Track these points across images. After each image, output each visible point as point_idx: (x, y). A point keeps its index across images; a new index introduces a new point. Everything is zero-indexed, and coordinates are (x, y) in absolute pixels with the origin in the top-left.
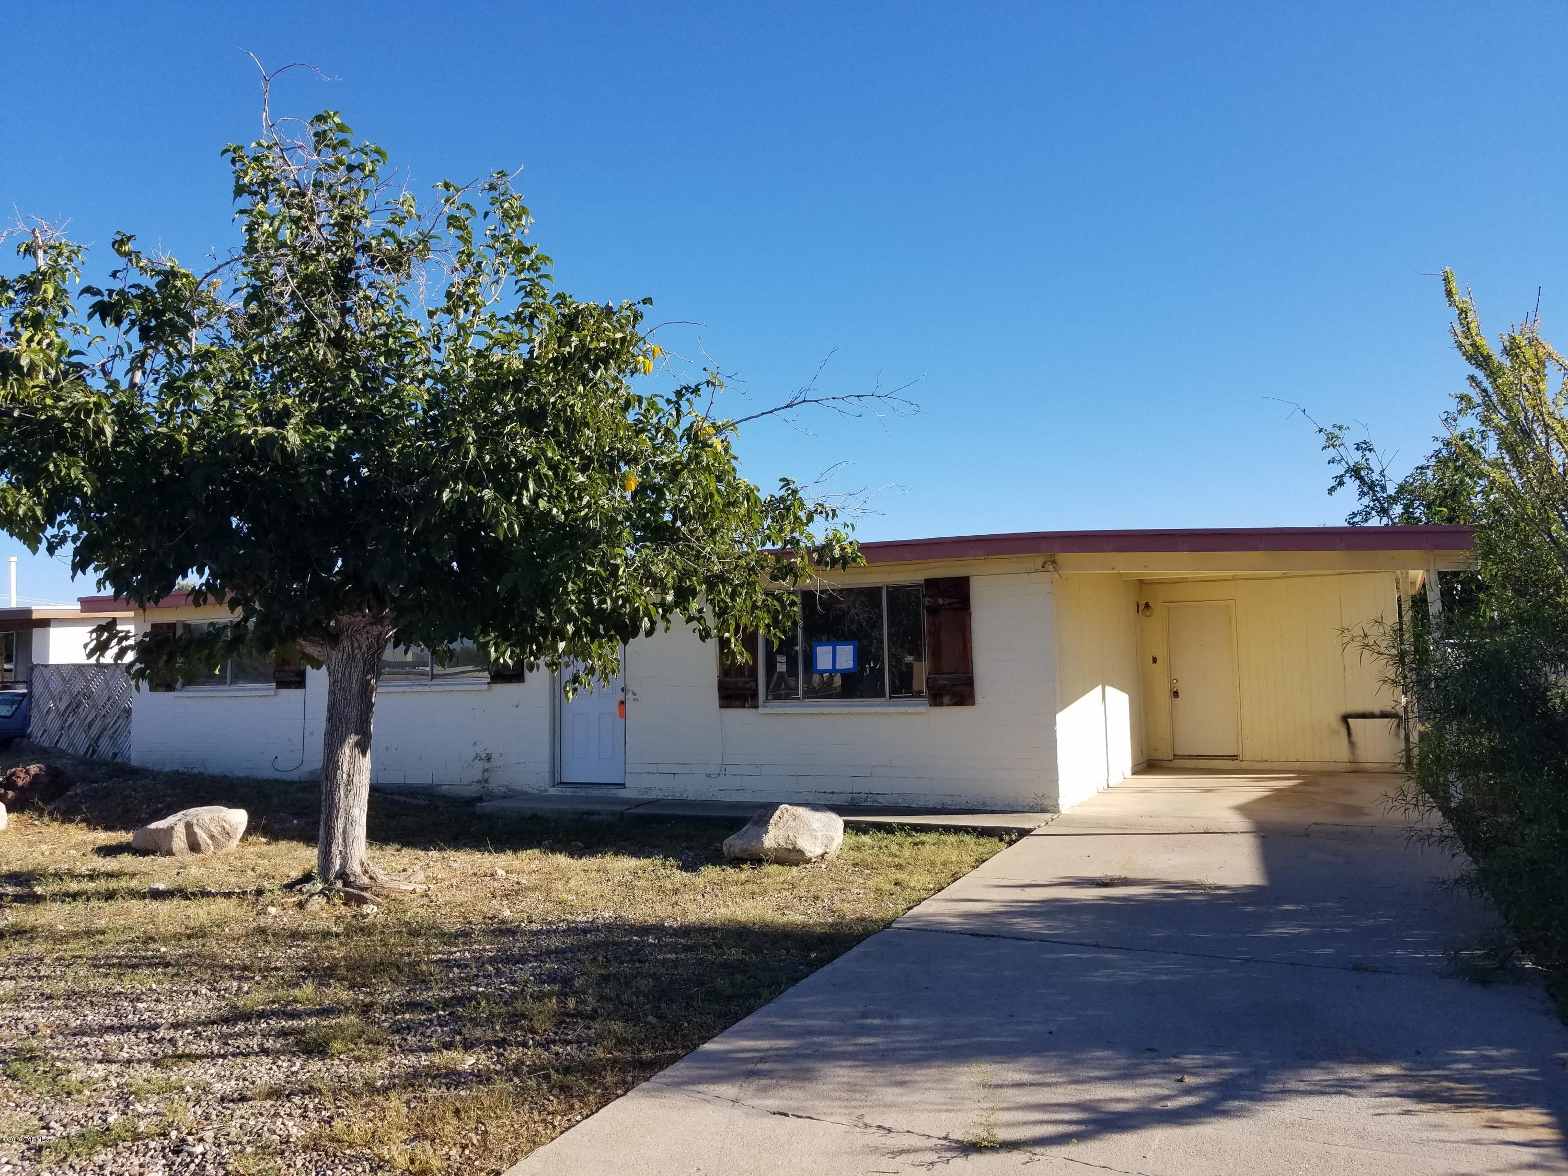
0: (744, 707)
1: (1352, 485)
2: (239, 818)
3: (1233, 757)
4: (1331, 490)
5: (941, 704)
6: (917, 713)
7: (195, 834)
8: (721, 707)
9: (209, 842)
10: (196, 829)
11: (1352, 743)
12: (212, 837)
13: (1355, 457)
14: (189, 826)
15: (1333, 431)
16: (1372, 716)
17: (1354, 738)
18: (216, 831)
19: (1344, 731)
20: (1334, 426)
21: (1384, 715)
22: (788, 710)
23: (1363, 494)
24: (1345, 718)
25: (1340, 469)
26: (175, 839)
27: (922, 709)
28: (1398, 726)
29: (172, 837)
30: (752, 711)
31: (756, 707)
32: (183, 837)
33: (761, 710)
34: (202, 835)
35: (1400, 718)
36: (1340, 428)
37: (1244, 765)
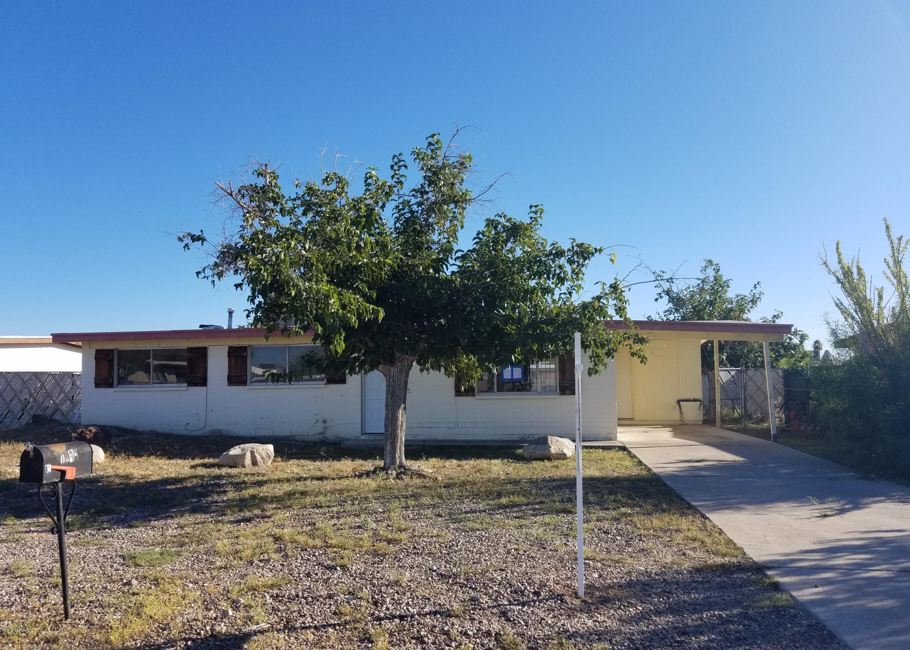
0: (468, 396)
1: (666, 298)
2: (271, 447)
3: (631, 419)
4: (656, 300)
5: (565, 394)
6: (554, 398)
7: (255, 457)
8: (456, 396)
9: (261, 461)
10: (256, 454)
11: (681, 413)
12: (262, 458)
13: (666, 286)
14: (252, 453)
15: (659, 273)
16: (689, 400)
17: (682, 410)
18: (264, 455)
19: (678, 407)
20: (661, 271)
21: (695, 400)
22: (491, 397)
23: (669, 302)
24: (679, 402)
25: (659, 290)
26: (246, 459)
27: (557, 396)
28: (700, 405)
29: (244, 458)
30: (472, 398)
31: (474, 396)
32: (250, 459)
33: (477, 397)
34: (258, 457)
35: (701, 401)
36: (663, 272)
37: (636, 423)
